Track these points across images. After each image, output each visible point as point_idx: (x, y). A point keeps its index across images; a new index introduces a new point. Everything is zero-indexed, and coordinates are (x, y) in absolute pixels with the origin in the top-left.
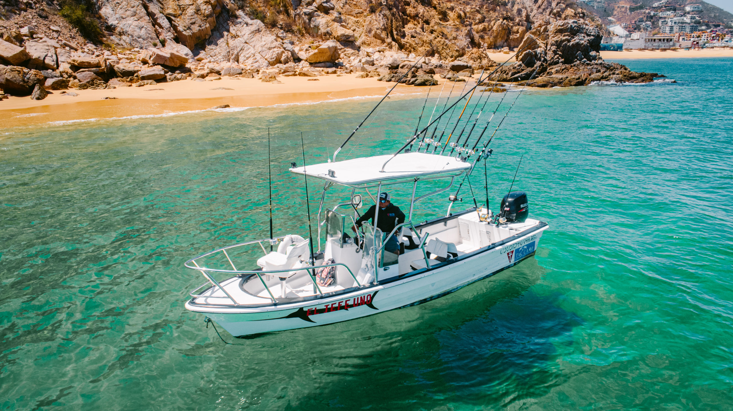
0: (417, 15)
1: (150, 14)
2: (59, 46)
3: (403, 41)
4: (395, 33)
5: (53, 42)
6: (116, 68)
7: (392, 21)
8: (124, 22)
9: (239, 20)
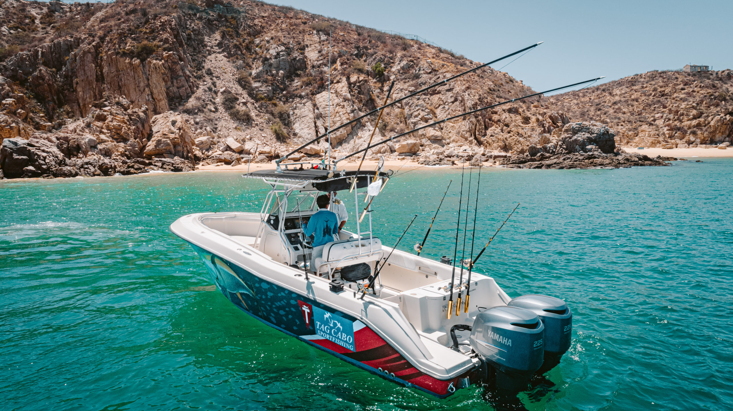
0: (499, 121)
1: (316, 127)
2: (261, 143)
3: (482, 139)
4: (477, 133)
5: (259, 142)
6: (280, 155)
7: (476, 125)
8: (302, 131)
9: (366, 128)
